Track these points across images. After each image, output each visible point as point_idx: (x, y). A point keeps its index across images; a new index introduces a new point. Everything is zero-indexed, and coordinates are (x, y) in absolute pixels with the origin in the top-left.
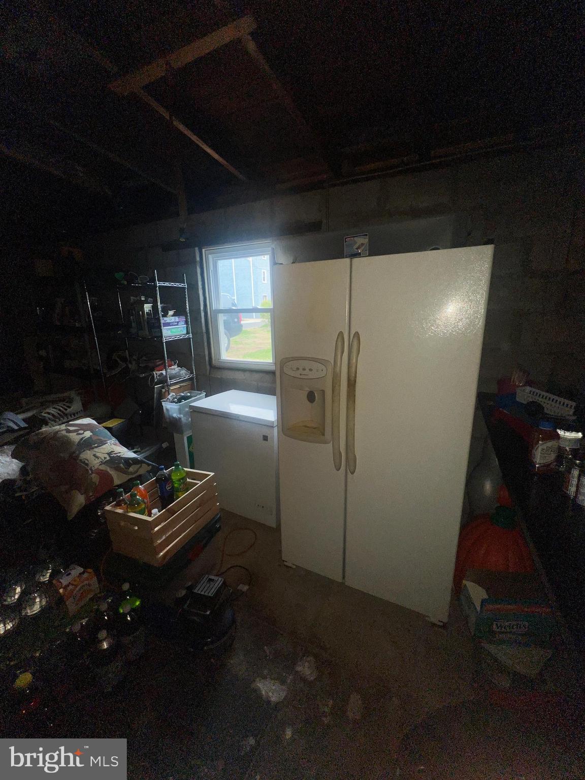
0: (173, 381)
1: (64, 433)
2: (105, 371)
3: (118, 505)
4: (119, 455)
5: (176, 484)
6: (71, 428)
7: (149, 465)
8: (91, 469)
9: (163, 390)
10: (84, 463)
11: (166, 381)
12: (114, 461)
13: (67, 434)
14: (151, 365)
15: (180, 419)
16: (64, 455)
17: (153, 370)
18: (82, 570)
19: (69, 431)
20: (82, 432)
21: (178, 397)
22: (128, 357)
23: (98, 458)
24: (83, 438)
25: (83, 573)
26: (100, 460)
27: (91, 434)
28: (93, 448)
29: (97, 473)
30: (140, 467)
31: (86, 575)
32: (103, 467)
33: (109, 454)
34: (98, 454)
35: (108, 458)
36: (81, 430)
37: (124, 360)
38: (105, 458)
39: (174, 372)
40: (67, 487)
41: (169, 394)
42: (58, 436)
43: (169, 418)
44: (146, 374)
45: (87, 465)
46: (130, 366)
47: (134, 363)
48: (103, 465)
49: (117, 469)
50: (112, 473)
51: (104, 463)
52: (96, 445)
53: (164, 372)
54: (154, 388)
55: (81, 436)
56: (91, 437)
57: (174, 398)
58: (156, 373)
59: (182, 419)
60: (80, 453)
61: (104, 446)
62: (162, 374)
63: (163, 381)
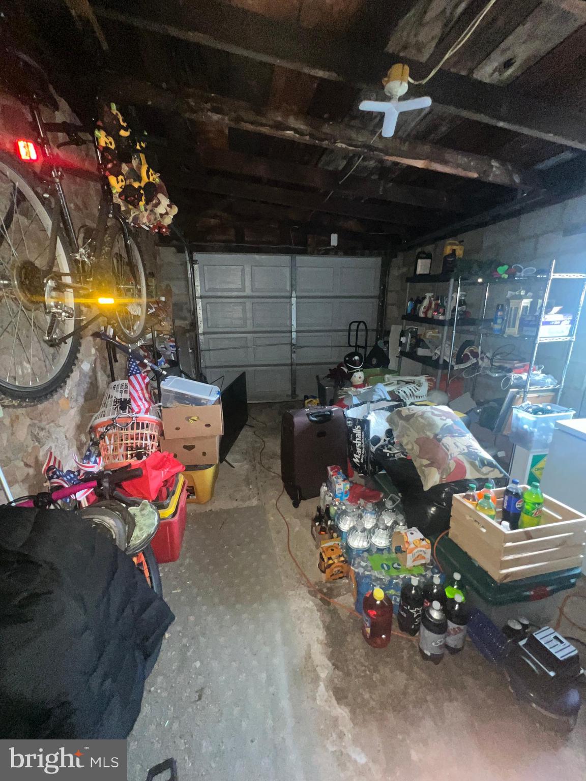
0: (533, 388)
1: (430, 414)
2: (453, 363)
3: (467, 497)
4: (476, 451)
5: (528, 505)
6: (436, 412)
7: (501, 472)
8: (451, 455)
9: (518, 396)
10: (445, 447)
11: (524, 387)
12: (471, 455)
13: (433, 416)
14: (508, 366)
15: (532, 433)
16: (430, 435)
17: (510, 371)
18: (422, 537)
19: (433, 414)
20: (444, 418)
21: (535, 407)
22: (480, 353)
23: (457, 446)
24: (445, 425)
25: (423, 540)
26: (459, 450)
27: (452, 422)
28: (453, 436)
29: (455, 461)
30: (492, 471)
31: (424, 543)
32: (461, 458)
33: (468, 447)
34: (458, 444)
35: (466, 451)
36: (444, 416)
37: (475, 355)
38: (464, 450)
39: (537, 378)
40: (428, 462)
41: (523, 402)
42: (425, 415)
43: (517, 429)
44: (501, 375)
45: (448, 450)
46: (480, 362)
47: (486, 360)
48: (461, 456)
49: (473, 464)
50: (467, 466)
51: (462, 454)
52: (457, 434)
53: (524, 376)
54: (507, 391)
55: (444, 422)
56: (452, 425)
57: (529, 408)
58: (514, 376)
59: (535, 434)
60: (443, 437)
61: (463, 438)
62: (521, 378)
63: (521, 386)
